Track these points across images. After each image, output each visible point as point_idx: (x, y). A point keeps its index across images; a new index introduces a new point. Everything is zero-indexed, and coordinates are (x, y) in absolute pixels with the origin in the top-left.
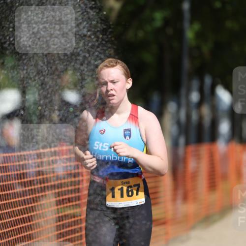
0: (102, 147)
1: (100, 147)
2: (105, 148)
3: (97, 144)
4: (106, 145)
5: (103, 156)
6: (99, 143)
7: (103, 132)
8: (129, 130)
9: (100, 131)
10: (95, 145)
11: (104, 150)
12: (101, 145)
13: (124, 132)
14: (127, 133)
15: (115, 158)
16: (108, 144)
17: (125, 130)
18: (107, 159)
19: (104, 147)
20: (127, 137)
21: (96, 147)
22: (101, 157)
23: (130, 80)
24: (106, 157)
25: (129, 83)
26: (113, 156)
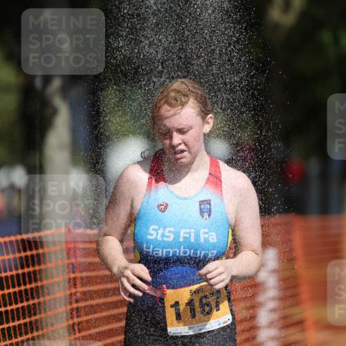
0: (163, 235)
1: (160, 235)
2: (169, 237)
3: (153, 229)
4: (169, 231)
5: (165, 250)
6: (157, 227)
7: (163, 208)
8: (208, 202)
9: (159, 206)
10: (151, 231)
11: (165, 239)
12: (160, 231)
13: (200, 205)
14: (205, 208)
15: (185, 252)
17: (201, 203)
18: (171, 255)
19: (167, 233)
20: (206, 215)
21: (152, 235)
22: (161, 253)
23: (211, 118)
24: (169, 252)
25: (208, 123)
26: (182, 250)
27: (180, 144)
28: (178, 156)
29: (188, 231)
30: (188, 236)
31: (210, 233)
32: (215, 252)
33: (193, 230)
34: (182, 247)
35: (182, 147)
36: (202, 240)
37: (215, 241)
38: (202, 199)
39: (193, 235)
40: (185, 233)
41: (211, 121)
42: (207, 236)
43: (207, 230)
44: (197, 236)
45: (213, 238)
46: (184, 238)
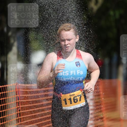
2: (67, 74)
4: (67, 72)
5: (66, 79)
8: (78, 62)
11: (66, 75)
12: (64, 72)
13: (76, 63)
14: (78, 64)
16: (68, 71)
19: (66, 73)
20: (78, 66)
21: (61, 74)
22: (65, 79)
23: (78, 36)
24: (67, 79)
25: (77, 38)
26: (72, 78)
27: (68, 44)
28: (67, 48)
29: (73, 71)
30: (73, 73)
31: (81, 71)
32: (82, 77)
33: (74, 71)
34: (72, 77)
35: (69, 45)
36: (78, 74)
37: (82, 74)
38: (76, 61)
39: (75, 72)
40: (72, 72)
41: (78, 38)
42: (79, 72)
43: (79, 71)
44: (76, 73)
45: (82, 73)
46: (72, 74)
